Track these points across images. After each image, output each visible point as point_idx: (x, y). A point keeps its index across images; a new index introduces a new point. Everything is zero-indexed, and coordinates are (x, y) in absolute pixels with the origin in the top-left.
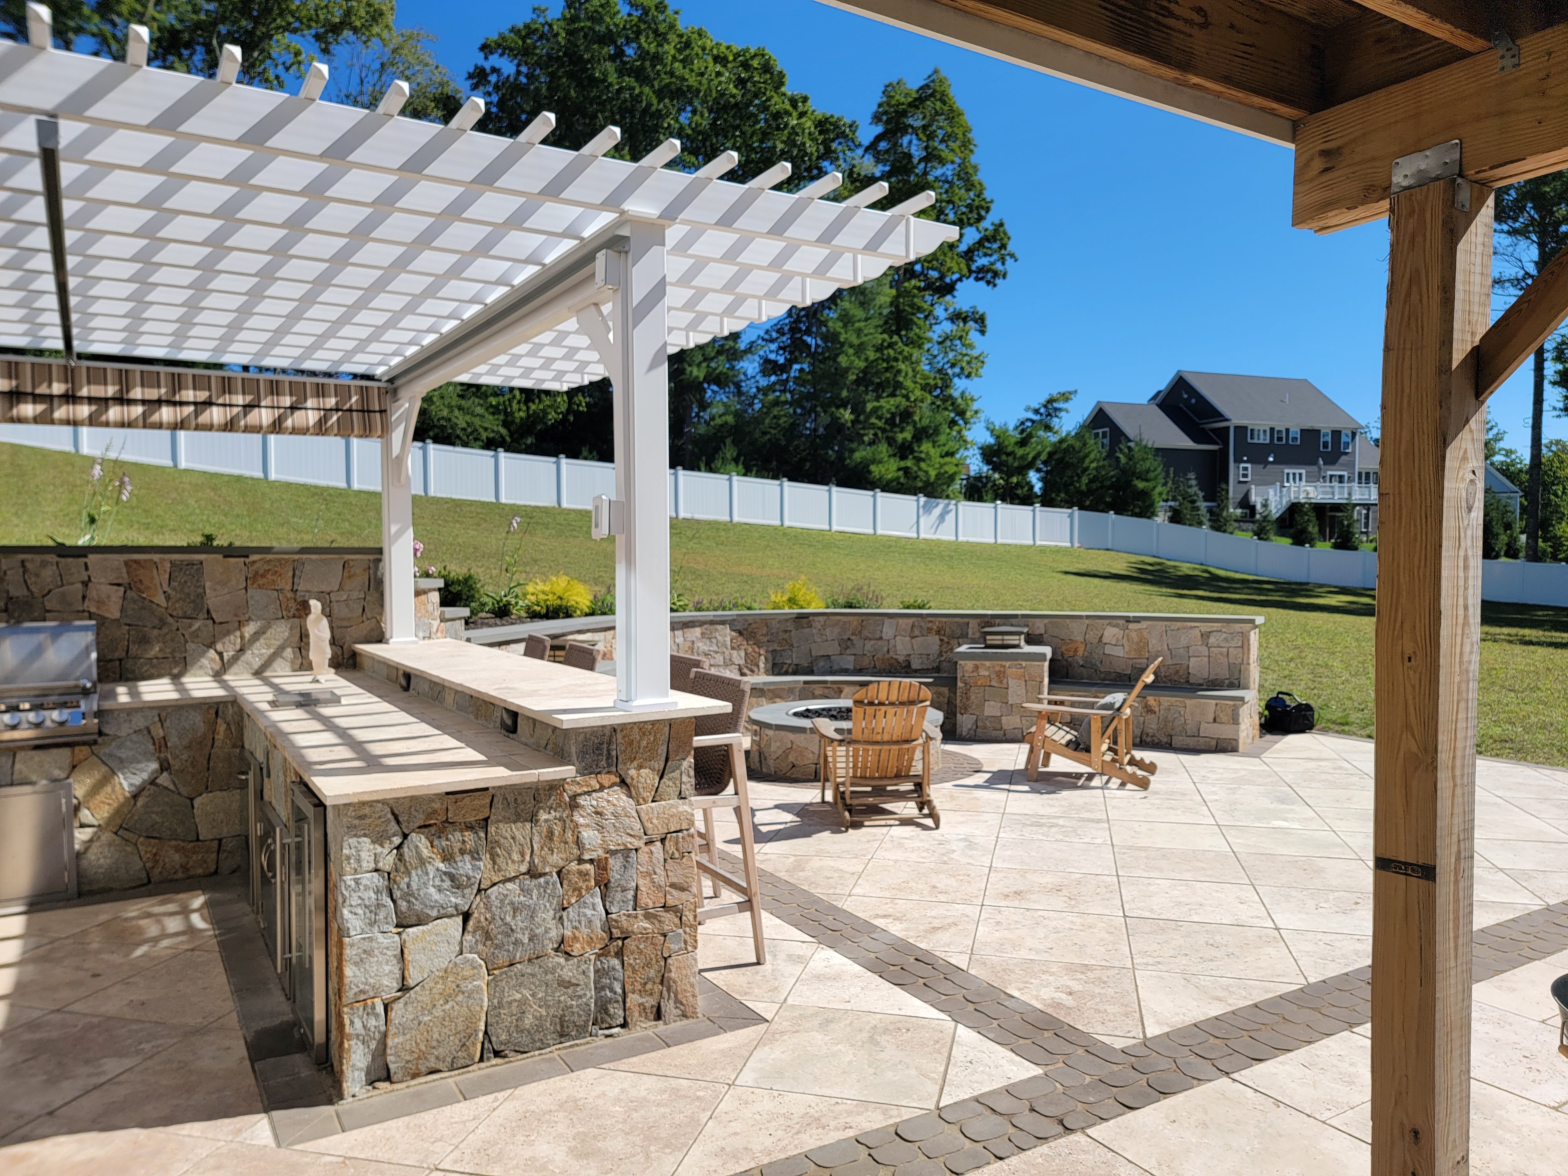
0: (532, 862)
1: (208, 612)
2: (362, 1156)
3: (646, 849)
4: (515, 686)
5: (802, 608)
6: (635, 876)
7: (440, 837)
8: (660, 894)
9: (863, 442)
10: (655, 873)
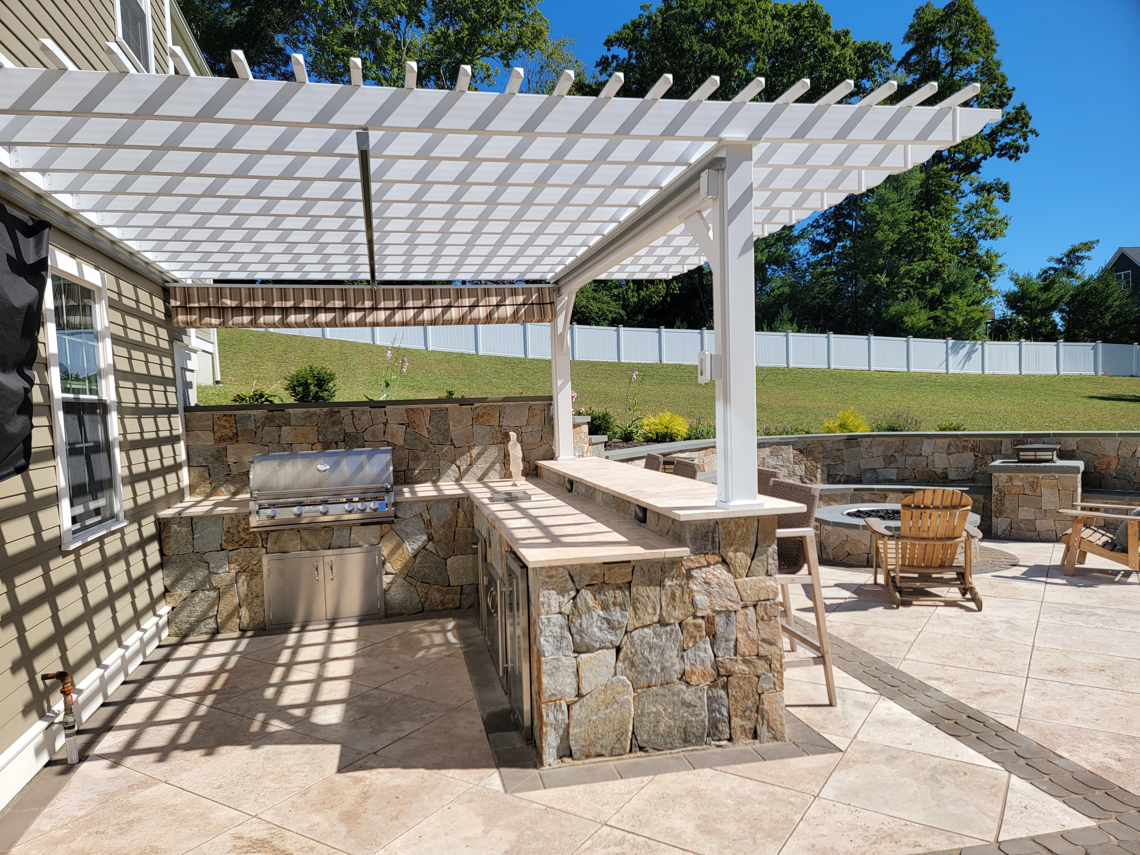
0: (661, 615)
1: (452, 441)
2: (557, 807)
3: (742, 611)
4: (643, 489)
5: (851, 431)
6: (735, 631)
7: (599, 593)
8: (754, 646)
9: (898, 299)
10: (750, 630)
